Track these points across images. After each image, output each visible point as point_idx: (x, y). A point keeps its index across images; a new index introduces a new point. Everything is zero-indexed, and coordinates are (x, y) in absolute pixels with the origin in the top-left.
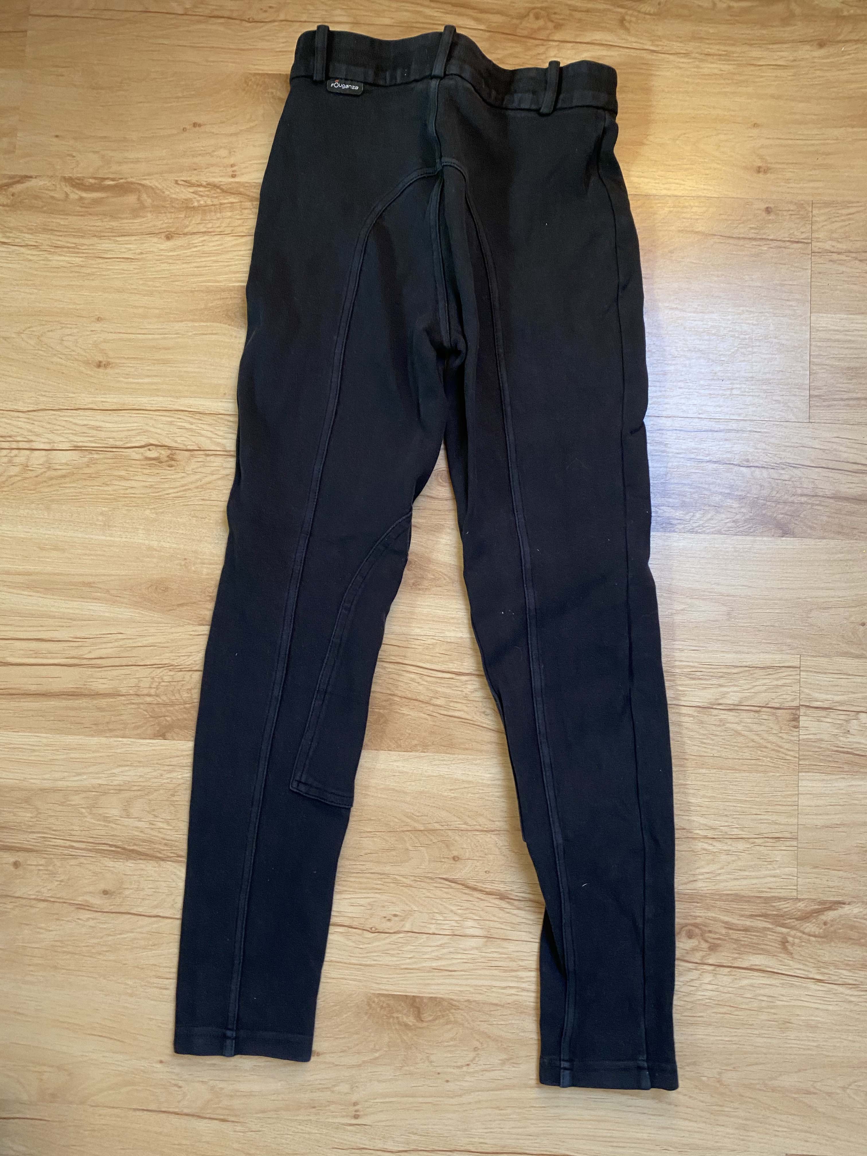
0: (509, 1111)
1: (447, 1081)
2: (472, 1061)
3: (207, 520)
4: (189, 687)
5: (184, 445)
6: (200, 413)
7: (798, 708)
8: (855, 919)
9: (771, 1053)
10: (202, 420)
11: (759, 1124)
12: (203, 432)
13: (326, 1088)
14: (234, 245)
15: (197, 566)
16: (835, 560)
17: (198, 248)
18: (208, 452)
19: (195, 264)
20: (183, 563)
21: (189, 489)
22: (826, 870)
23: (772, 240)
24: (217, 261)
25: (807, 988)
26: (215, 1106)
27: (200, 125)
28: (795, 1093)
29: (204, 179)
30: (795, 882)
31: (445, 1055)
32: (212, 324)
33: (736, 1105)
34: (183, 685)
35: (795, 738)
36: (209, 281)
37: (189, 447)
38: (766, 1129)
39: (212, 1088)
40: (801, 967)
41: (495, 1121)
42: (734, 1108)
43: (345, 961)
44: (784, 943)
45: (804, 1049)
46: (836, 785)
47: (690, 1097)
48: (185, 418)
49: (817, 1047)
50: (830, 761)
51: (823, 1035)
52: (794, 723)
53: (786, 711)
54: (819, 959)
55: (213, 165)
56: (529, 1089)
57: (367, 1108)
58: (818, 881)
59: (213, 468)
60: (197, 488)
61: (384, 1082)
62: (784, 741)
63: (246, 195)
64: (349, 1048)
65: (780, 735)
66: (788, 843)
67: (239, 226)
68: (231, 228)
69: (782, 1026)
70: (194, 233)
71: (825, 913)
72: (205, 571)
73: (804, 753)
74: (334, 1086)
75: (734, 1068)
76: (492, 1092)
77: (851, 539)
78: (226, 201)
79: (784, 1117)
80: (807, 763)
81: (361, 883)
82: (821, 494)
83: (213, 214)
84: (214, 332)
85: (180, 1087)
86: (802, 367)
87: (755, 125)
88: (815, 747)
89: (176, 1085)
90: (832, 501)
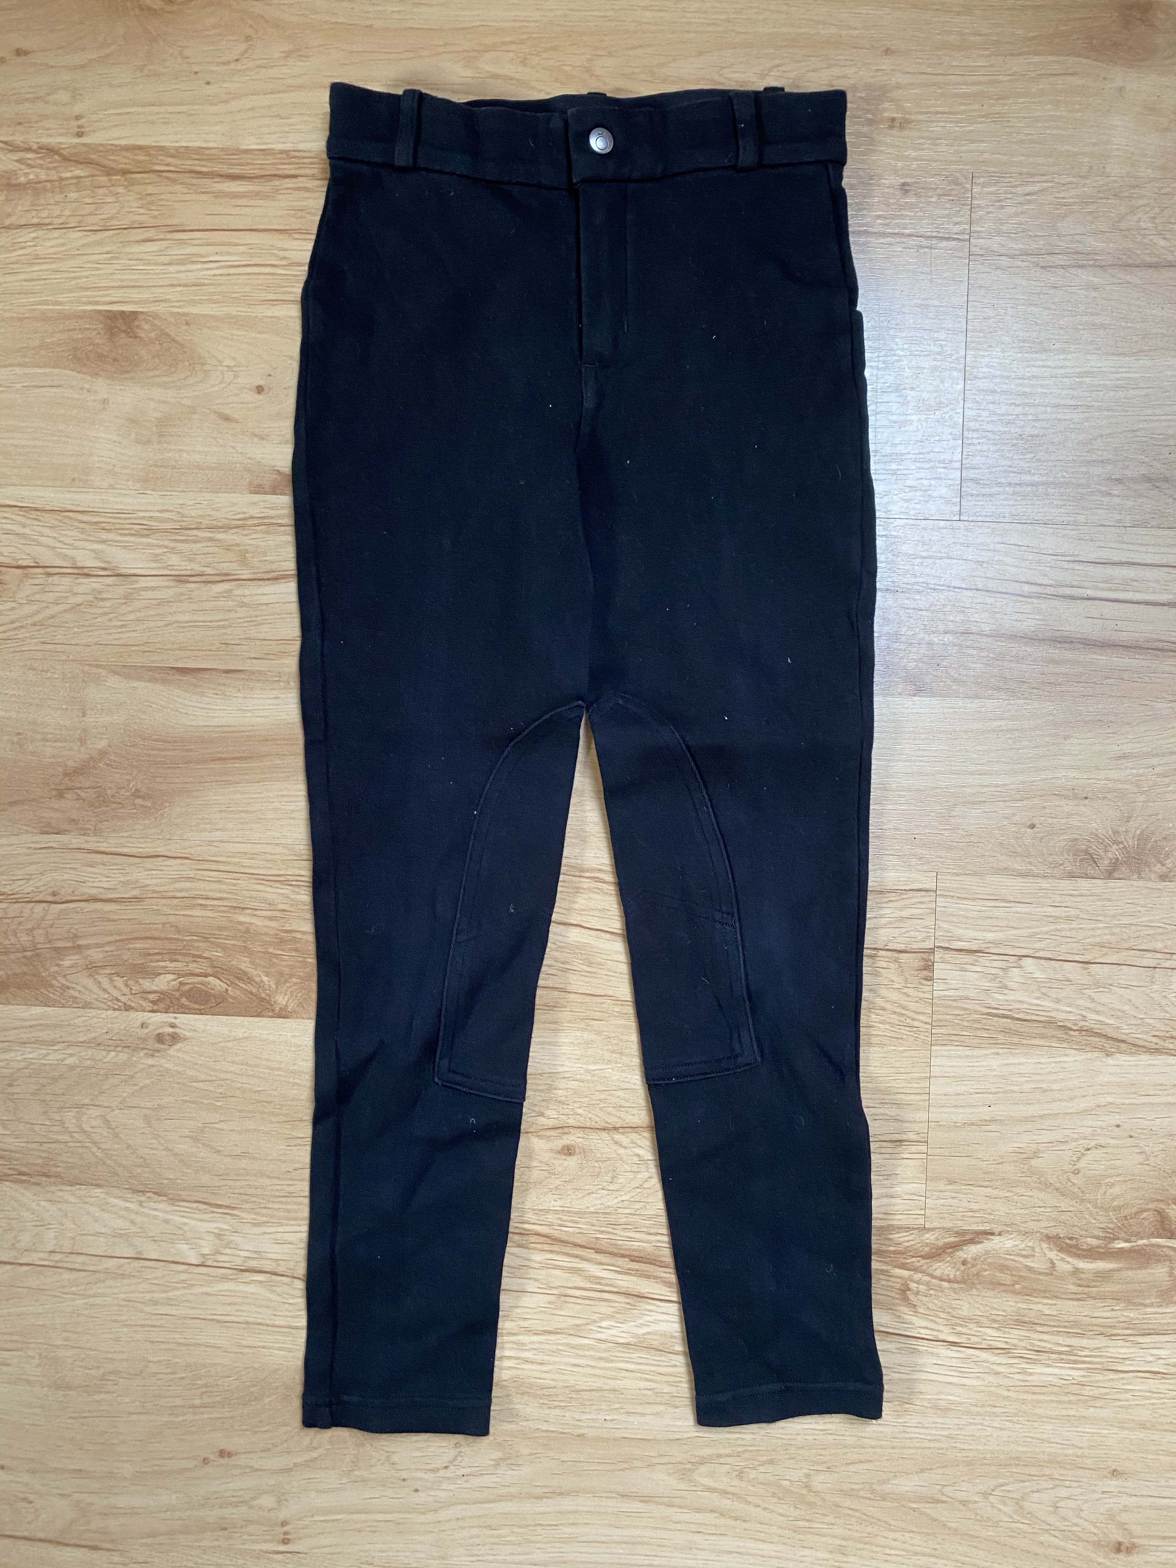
0: (505, 1531)
1: (417, 1490)
2: (451, 1462)
3: (49, 674)
4: (30, 926)
5: (14, 559)
6: (36, 509)
7: (932, 951)
8: (1008, 1257)
9: (882, 1447)
10: (40, 521)
11: (862, 1546)
12: (42, 539)
13: (242, 1502)
14: (84, 245)
15: (38, 744)
16: (994, 731)
17: (29, 250)
18: (49, 570)
19: (26, 276)
20: (15, 739)
21: (22, 627)
22: (968, 1187)
23: (910, 235)
24: (57, 271)
25: (938, 1356)
26: (82, 1528)
27: (26, 53)
28: (915, 1502)
29: (35, 138)
30: (922, 1204)
31: (414, 1455)
32: (52, 370)
33: (830, 1519)
34: (20, 923)
35: (927, 996)
36: (46, 303)
37: (20, 563)
38: (873, 1552)
39: (78, 1503)
40: (929, 1325)
41: (484, 1545)
42: (827, 1524)
43: (268, 1322)
44: (904, 1290)
45: (930, 1440)
46: (985, 1063)
47: (765, 1509)
48: (13, 517)
49: (947, 1437)
50: (978, 1029)
51: (956, 1421)
52: (925, 973)
53: (914, 955)
54: (954, 1313)
55: (46, 117)
56: (534, 1500)
57: (302, 1528)
58: (955, 1202)
59: (57, 594)
60: (34, 624)
61: (325, 1492)
62: (911, 999)
63: (100, 165)
64: (275, 1445)
65: (905, 990)
66: (913, 1149)
67: (90, 214)
68: (78, 219)
69: (898, 1408)
70: (21, 226)
71: (965, 1248)
72: (48, 751)
73: (941, 1017)
74: (254, 1499)
75: (828, 1468)
76: (479, 1505)
77: (1019, 698)
78: (68, 175)
79: (898, 1535)
80: (943, 1031)
81: (288, 1211)
82: (974, 629)
83: (50, 194)
84: (56, 383)
85: (30, 1502)
86: (951, 434)
87: (887, 52)
88: (956, 1008)
89: (24, 1500)
90: (990, 640)
